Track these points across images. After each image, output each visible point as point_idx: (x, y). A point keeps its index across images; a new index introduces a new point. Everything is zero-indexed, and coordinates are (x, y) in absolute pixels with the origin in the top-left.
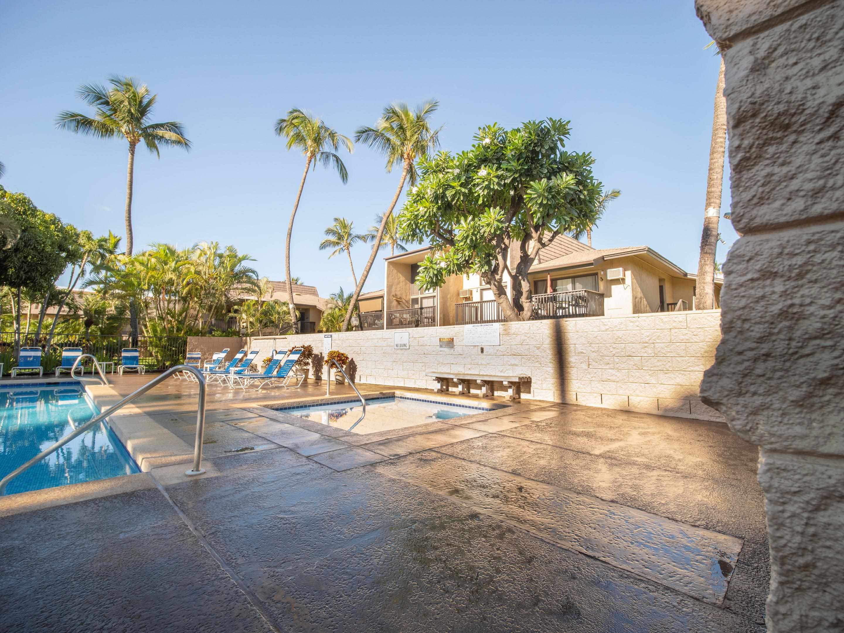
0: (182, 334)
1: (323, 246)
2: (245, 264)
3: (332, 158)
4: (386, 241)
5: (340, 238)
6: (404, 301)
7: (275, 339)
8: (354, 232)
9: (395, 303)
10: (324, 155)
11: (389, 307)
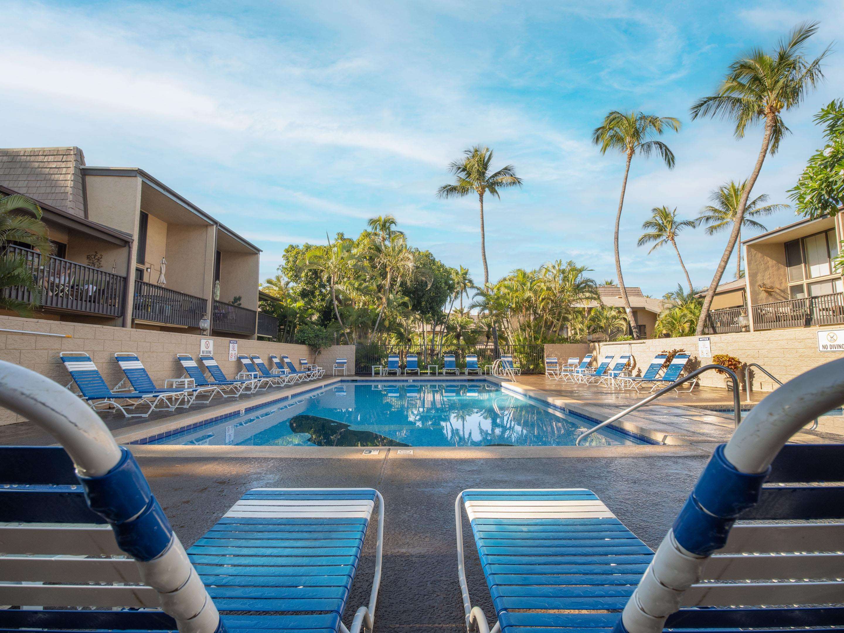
0: (539, 342)
1: (642, 242)
2: (586, 275)
3: (654, 146)
4: (728, 220)
5: (661, 229)
6: (778, 291)
7: (630, 344)
8: (678, 219)
9: (763, 295)
10: (645, 147)
11: (754, 301)
